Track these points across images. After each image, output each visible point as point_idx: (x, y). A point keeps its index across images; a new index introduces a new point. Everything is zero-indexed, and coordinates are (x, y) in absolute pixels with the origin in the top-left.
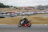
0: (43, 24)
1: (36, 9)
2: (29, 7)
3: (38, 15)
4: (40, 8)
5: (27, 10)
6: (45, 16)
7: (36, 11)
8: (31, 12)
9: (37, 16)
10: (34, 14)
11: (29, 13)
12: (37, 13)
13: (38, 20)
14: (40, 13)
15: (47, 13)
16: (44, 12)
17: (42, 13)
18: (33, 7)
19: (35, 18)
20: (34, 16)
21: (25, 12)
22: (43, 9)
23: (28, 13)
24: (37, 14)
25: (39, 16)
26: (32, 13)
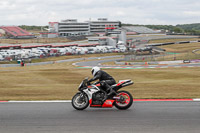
1: (54, 35)
2: (23, 27)
3: (59, 61)
4: (71, 31)
5: (16, 38)
7: (53, 45)
8: (30, 48)
9: (58, 64)
10: (45, 57)
11: (23, 53)
12: (55, 51)
13: (61, 82)
14: (70, 54)
16: (85, 49)
17: (79, 53)
18: (39, 28)
19: (49, 74)
20: (45, 66)
21: (8, 48)
22: (83, 38)
23: (17, 52)
24: (57, 56)
25: (65, 64)
26: (36, 52)
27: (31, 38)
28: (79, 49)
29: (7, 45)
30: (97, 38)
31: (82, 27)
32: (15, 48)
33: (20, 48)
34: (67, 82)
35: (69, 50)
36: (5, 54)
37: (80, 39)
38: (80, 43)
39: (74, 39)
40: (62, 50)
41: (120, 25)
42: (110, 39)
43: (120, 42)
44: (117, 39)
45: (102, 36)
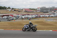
1: (39, 11)
2: (30, 9)
4: (44, 10)
5: (28, 12)
6: (49, 20)
7: (39, 14)
8: (32, 15)
9: (40, 20)
10: (36, 17)
11: (30, 16)
12: (39, 16)
14: (43, 17)
15: (51, 17)
16: (48, 16)
17: (46, 17)
18: (35, 9)
19: (38, 23)
20: (36, 20)
21: (26, 15)
22: (47, 12)
23: (28, 16)
24: (40, 17)
25: (42, 20)
26: (34, 16)
27: (32, 12)
28: (46, 16)
29: (26, 14)
30: (52, 12)
31: (47, 9)
32: (28, 15)
33: (29, 15)
35: (43, 16)
36: (25, 17)
38: (46, 14)
39: (45, 12)
40: (41, 16)
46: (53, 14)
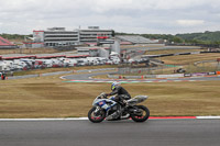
0: (72, 114)
1: (39, 45)
2: (4, 36)
3: (45, 74)
4: (58, 41)
7: (38, 56)
8: (12, 59)
9: (44, 78)
11: (5, 64)
12: (40, 63)
13: (48, 97)
14: (57, 66)
15: (87, 65)
16: (74, 61)
17: (67, 65)
18: (22, 37)
19: (34, 89)
20: (29, 79)
22: (72, 48)
24: (43, 68)
26: (19, 64)
27: (13, 48)
28: (66, 61)
30: (87, 48)
31: (71, 36)
33: (1, 59)
34: (54, 98)
35: (57, 61)
37: (68, 50)
38: (68, 54)
39: (61, 49)
40: (48, 62)
41: (113, 34)
42: (102, 49)
43: (113, 53)
44: (110, 50)
45: (93, 46)
46: (92, 53)
